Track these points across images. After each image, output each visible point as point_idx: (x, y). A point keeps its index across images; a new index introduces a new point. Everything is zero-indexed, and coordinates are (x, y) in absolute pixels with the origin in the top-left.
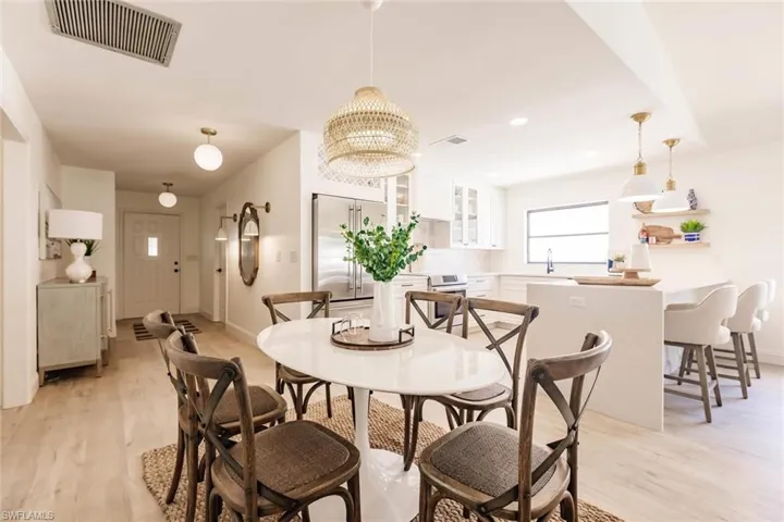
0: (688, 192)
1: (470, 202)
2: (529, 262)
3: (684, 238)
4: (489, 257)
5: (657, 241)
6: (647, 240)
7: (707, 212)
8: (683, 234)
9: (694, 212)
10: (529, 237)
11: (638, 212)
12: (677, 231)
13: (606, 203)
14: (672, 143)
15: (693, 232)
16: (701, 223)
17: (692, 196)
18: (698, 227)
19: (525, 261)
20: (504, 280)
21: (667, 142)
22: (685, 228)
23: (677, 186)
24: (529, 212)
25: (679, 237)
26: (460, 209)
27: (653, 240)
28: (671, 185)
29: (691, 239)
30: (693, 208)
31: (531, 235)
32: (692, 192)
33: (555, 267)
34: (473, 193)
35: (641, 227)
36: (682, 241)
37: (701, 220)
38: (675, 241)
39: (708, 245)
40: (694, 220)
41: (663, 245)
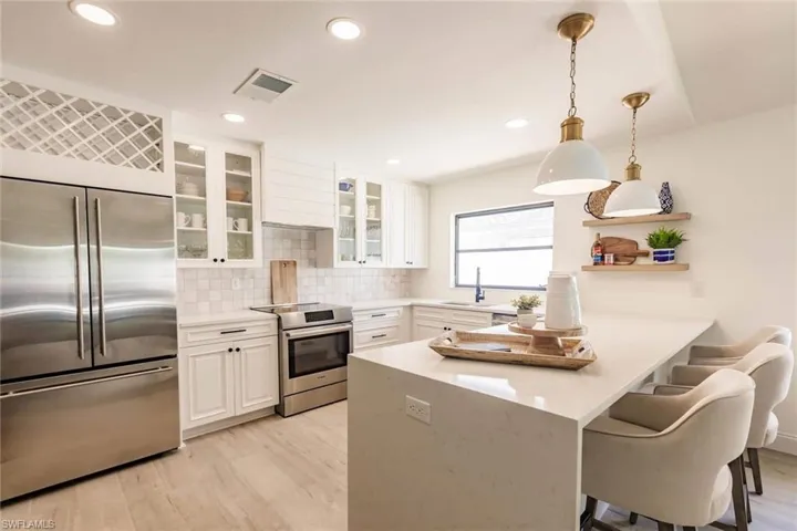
0: (660, 188)
1: (369, 202)
2: (457, 285)
3: (652, 256)
4: (409, 279)
5: (616, 259)
6: (603, 258)
7: (687, 216)
8: (652, 250)
9: (667, 216)
10: (457, 251)
11: (590, 217)
12: (644, 246)
13: (551, 204)
14: (636, 100)
15: (666, 247)
16: (678, 235)
17: (666, 194)
18: (673, 240)
19: (452, 285)
20: (417, 313)
21: (629, 99)
22: (654, 241)
23: (643, 173)
24: (458, 217)
25: (646, 254)
26: (353, 212)
27: (609, 258)
28: (633, 172)
29: (661, 258)
30: (666, 211)
31: (460, 248)
32: (666, 186)
33: (487, 293)
34: (374, 189)
35: (594, 240)
36: (649, 261)
37: (678, 229)
38: (641, 261)
39: (687, 267)
40: (668, 229)
41: (623, 265)
